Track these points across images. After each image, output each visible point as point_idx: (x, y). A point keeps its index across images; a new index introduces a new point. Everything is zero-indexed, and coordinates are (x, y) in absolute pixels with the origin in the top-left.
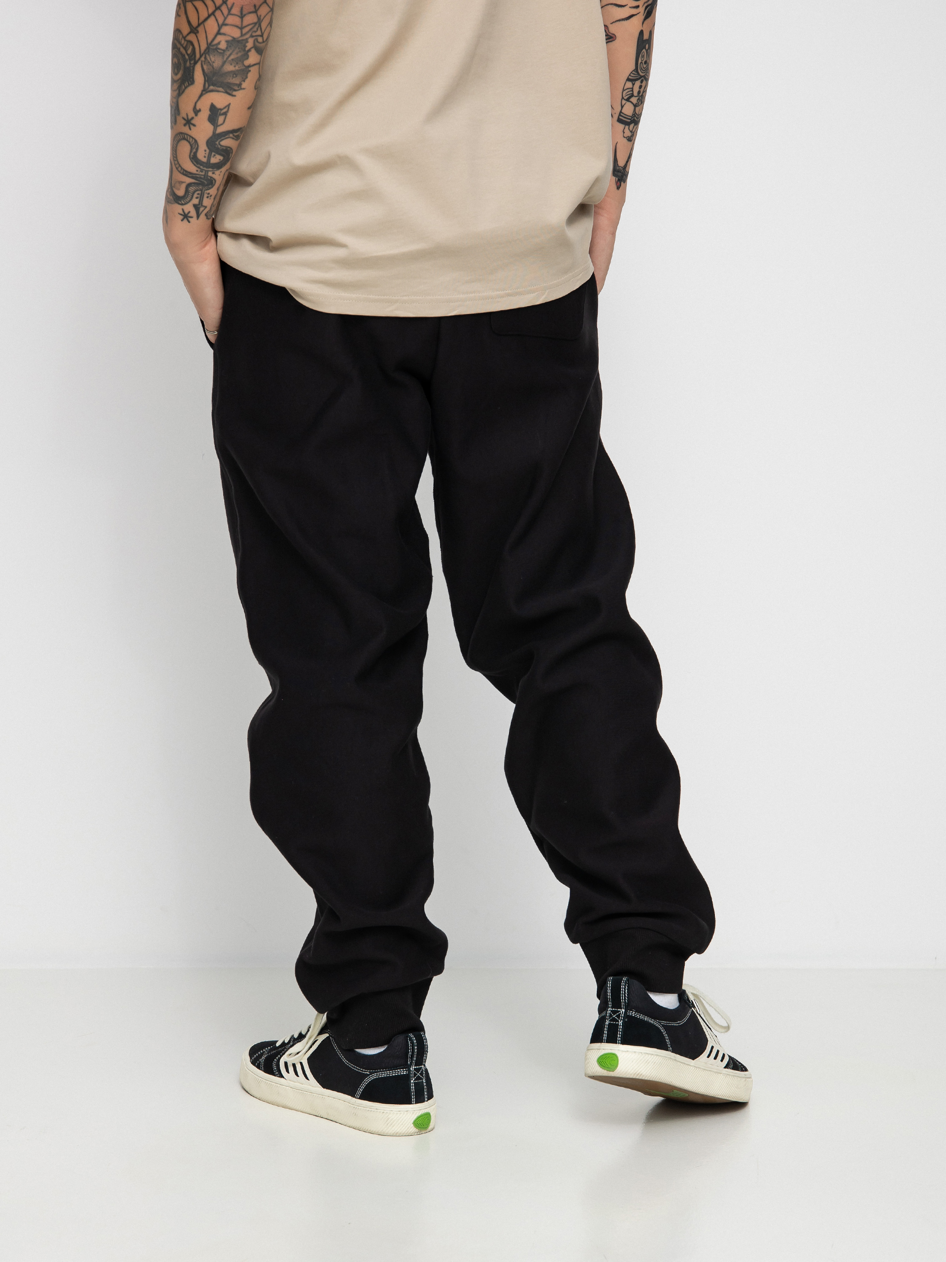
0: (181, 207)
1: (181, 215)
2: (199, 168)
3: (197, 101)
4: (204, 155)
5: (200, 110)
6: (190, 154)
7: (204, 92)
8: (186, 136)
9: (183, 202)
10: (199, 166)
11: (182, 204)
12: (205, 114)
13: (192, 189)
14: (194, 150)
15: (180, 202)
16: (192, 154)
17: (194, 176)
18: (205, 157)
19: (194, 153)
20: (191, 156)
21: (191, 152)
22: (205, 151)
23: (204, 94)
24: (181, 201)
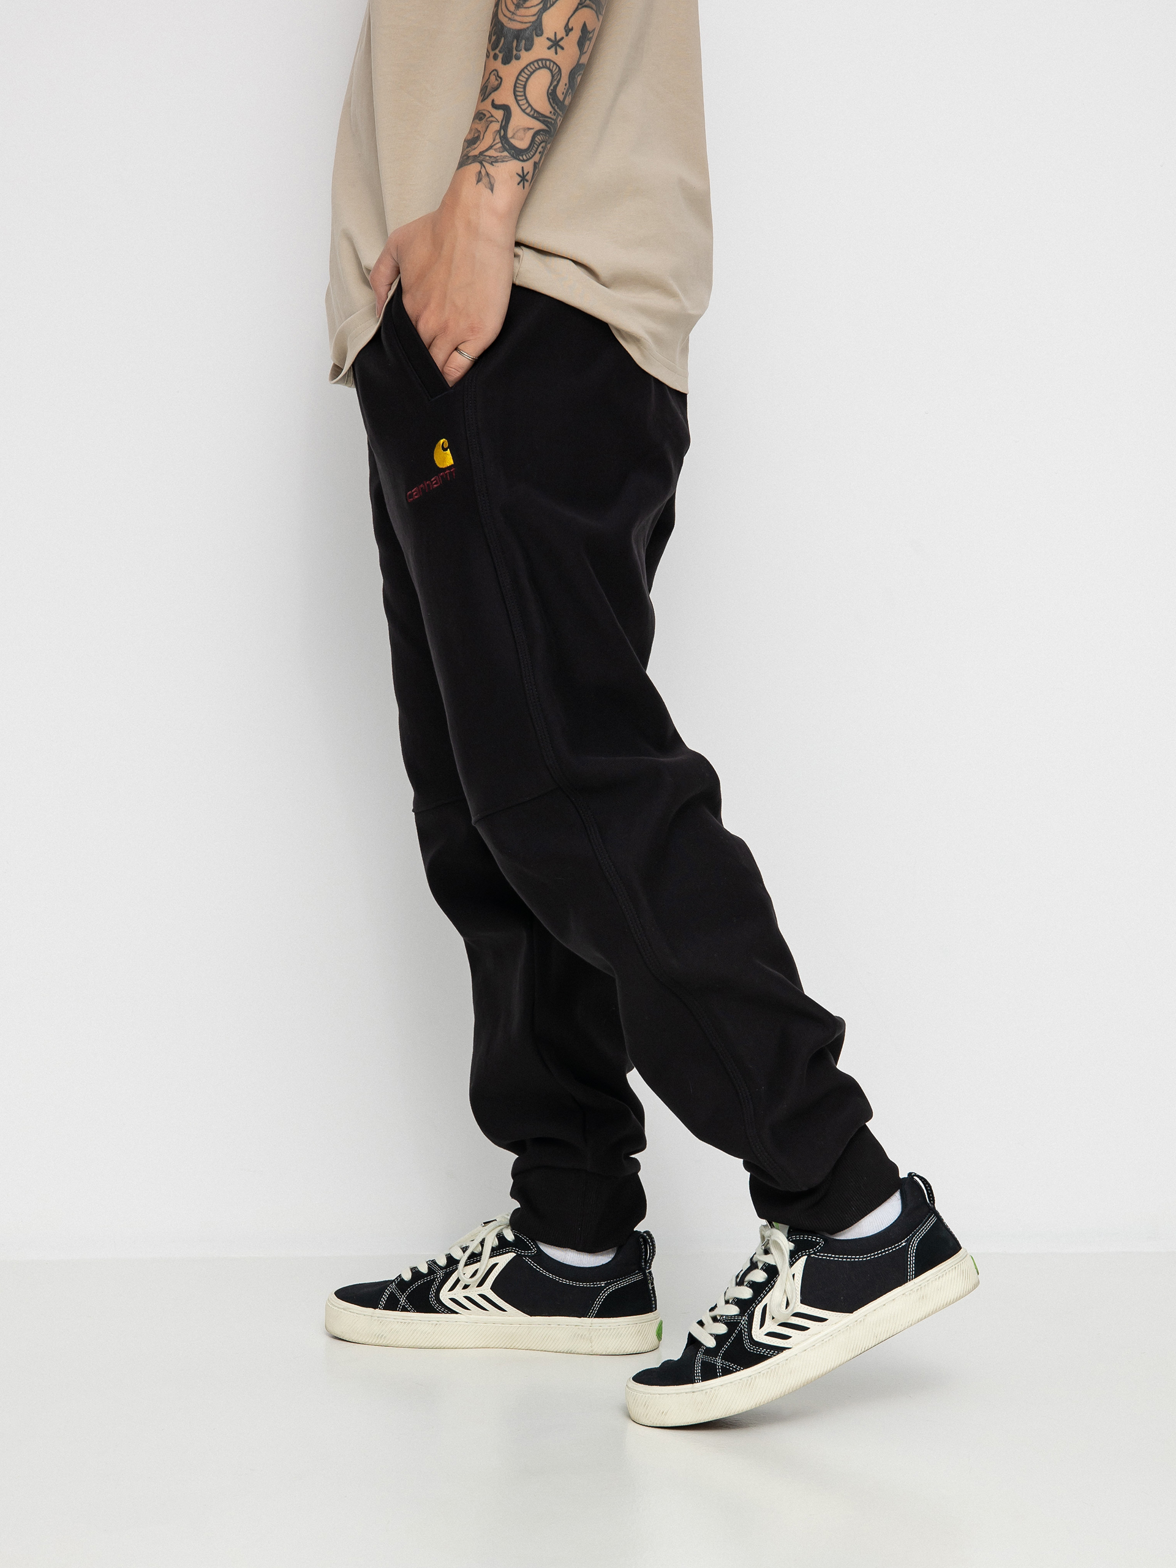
0: (520, 164)
1: (519, 175)
2: (553, 108)
3: (571, 16)
4: (563, 90)
5: (572, 29)
6: (549, 87)
7: (580, 6)
8: (548, 63)
9: (525, 157)
10: (554, 105)
11: (524, 161)
12: (575, 35)
13: (539, 138)
14: (555, 83)
15: (521, 158)
16: (552, 88)
17: (546, 119)
18: (563, 94)
19: (554, 87)
20: (550, 91)
21: (551, 84)
22: (566, 85)
23: (580, 9)
24: (522, 156)
